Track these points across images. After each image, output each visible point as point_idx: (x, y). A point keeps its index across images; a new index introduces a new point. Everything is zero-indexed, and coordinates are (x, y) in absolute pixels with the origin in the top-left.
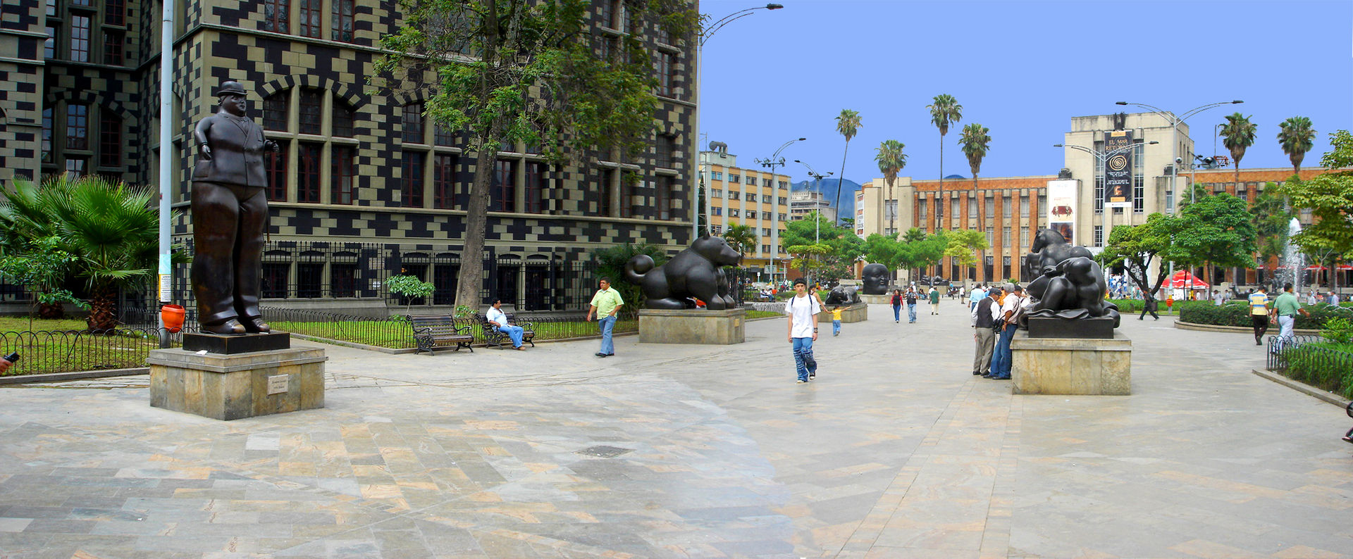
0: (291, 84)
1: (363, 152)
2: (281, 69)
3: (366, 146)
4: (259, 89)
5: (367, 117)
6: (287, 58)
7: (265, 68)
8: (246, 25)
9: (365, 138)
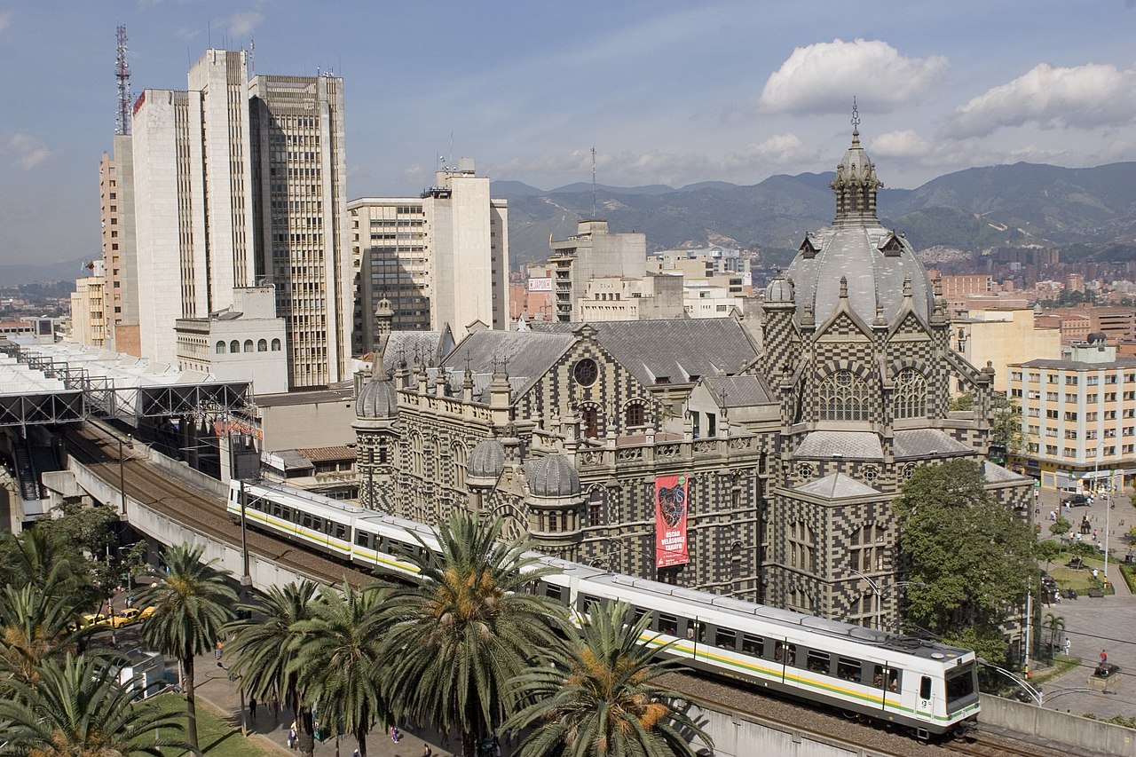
0: (860, 595)
1: (888, 617)
2: (857, 591)
3: (889, 614)
4: (849, 601)
5: (889, 602)
6: (859, 586)
7: (851, 592)
8: (844, 577)
9: (889, 611)
